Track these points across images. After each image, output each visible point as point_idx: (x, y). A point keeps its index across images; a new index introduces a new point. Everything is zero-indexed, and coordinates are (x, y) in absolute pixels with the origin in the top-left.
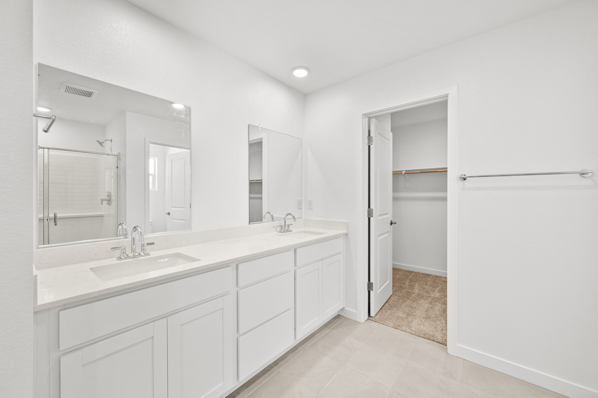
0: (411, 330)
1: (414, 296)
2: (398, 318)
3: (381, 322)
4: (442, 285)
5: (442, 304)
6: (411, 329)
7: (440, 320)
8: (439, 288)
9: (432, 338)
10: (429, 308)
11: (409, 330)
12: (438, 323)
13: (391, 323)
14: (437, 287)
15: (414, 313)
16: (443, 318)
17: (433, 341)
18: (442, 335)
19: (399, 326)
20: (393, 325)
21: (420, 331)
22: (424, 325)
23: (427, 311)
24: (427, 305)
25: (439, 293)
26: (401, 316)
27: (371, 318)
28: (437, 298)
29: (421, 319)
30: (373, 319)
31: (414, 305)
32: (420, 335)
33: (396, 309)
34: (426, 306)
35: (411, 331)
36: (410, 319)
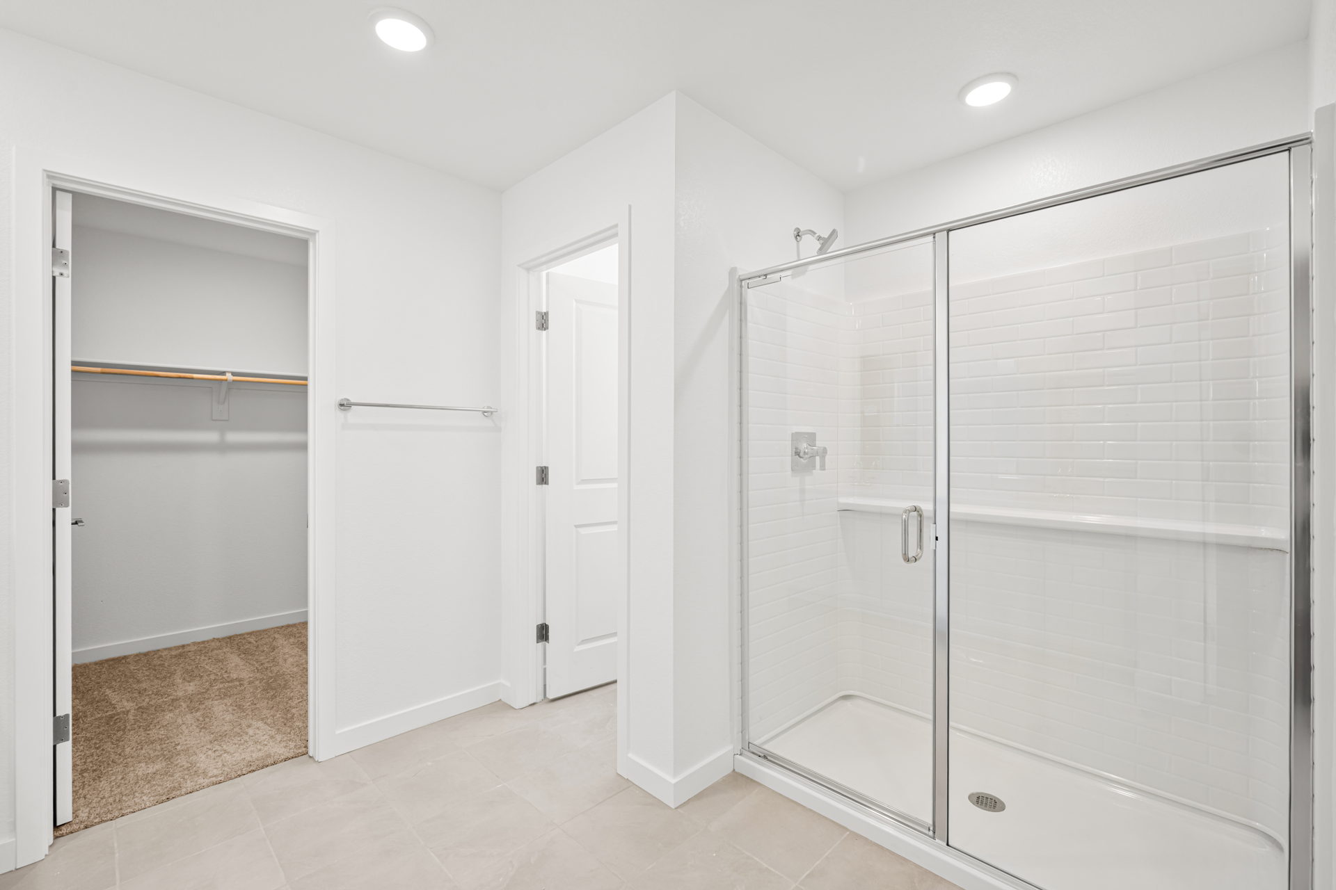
0: (210, 777)
1: (131, 717)
2: (148, 779)
3: (109, 816)
4: (181, 665)
5: (221, 699)
6: (209, 775)
7: (249, 726)
8: (179, 673)
9: (270, 761)
10: (201, 719)
11: (207, 781)
12: (251, 732)
13: (144, 798)
14: (172, 674)
15: (179, 747)
16: (252, 719)
17: (275, 763)
18: (284, 744)
19: (174, 789)
20: (152, 798)
21: (233, 765)
22: (225, 752)
23: (204, 728)
24: (189, 716)
25: (191, 684)
26: (151, 770)
27: (64, 830)
28: (198, 694)
29: (209, 747)
30: (75, 827)
31: (154, 733)
32: (239, 773)
33: (120, 768)
34: (189, 718)
35: (214, 779)
36: (182, 761)
